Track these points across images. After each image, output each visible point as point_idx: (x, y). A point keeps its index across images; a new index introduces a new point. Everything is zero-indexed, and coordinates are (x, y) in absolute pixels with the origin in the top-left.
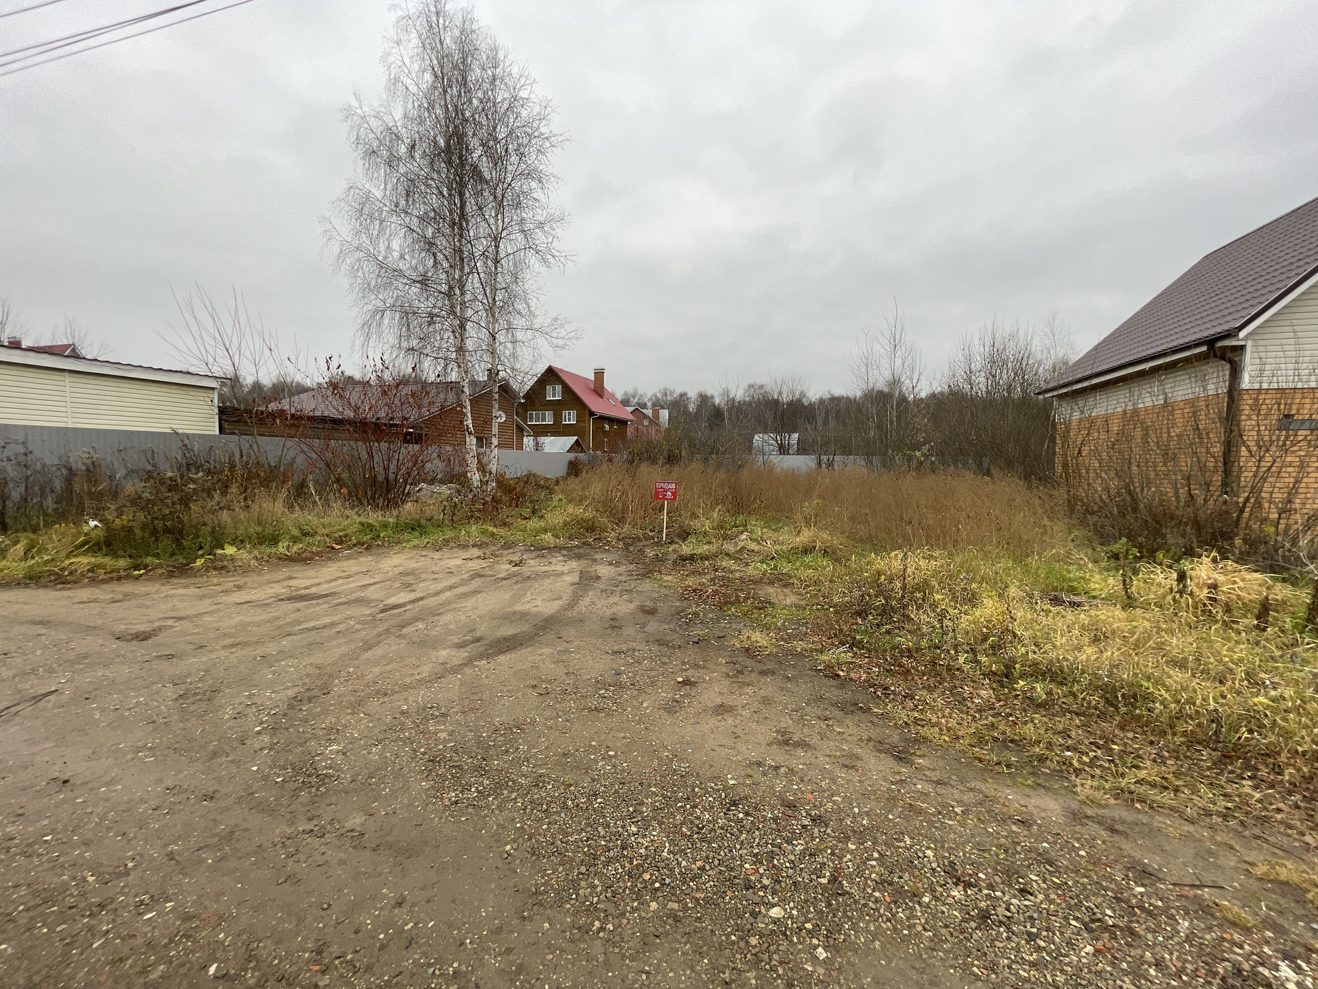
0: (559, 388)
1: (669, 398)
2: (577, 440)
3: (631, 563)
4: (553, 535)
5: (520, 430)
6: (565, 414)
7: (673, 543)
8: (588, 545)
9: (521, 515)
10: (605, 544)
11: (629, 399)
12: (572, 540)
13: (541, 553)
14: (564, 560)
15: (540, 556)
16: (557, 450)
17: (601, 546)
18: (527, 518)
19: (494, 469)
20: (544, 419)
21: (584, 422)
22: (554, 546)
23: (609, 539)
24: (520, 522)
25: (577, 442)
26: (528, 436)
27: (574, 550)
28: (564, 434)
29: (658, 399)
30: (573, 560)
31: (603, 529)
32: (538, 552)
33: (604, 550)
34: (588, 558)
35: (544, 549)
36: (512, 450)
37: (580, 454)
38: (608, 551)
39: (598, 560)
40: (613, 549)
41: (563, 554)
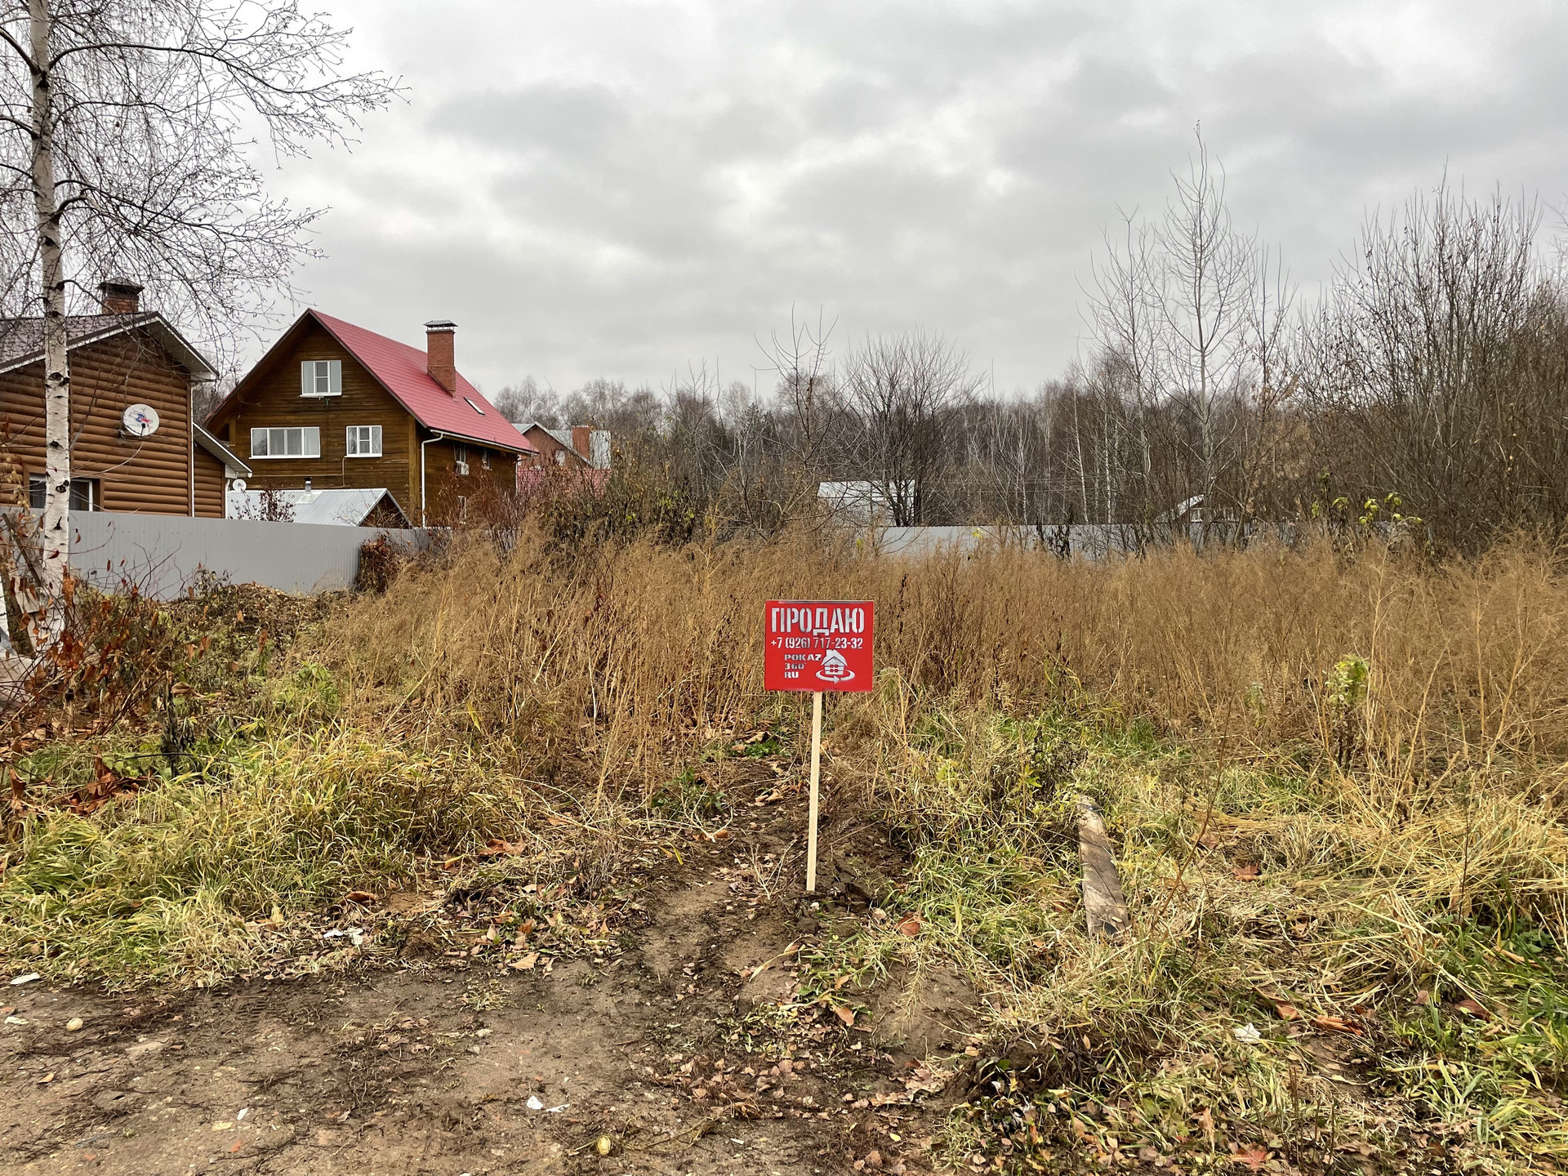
0: (334, 368)
1: (609, 406)
2: (386, 496)
3: (709, 1133)
4: (226, 899)
5: (213, 465)
6: (353, 434)
7: (856, 900)
8: (423, 950)
9: (103, 769)
10: (513, 928)
11: (514, 406)
12: (335, 913)
13: (116, 1066)
14: (259, 1135)
15: (108, 1100)
16: (327, 520)
17: (493, 948)
18: (127, 785)
19: (52, 571)
20: (295, 446)
21: (403, 452)
22: (217, 991)
23: (529, 893)
24: (59, 822)
25: (385, 502)
26: (240, 485)
27: (341, 1012)
28: (351, 483)
29: (584, 407)
30: (324, 1136)
31: (493, 831)
32: (98, 1061)
33: (512, 988)
34: (426, 1092)
35: (150, 1023)
36: (184, 517)
37: (394, 531)
38: (535, 988)
39: (496, 1119)
40: (561, 973)
41: (266, 1064)
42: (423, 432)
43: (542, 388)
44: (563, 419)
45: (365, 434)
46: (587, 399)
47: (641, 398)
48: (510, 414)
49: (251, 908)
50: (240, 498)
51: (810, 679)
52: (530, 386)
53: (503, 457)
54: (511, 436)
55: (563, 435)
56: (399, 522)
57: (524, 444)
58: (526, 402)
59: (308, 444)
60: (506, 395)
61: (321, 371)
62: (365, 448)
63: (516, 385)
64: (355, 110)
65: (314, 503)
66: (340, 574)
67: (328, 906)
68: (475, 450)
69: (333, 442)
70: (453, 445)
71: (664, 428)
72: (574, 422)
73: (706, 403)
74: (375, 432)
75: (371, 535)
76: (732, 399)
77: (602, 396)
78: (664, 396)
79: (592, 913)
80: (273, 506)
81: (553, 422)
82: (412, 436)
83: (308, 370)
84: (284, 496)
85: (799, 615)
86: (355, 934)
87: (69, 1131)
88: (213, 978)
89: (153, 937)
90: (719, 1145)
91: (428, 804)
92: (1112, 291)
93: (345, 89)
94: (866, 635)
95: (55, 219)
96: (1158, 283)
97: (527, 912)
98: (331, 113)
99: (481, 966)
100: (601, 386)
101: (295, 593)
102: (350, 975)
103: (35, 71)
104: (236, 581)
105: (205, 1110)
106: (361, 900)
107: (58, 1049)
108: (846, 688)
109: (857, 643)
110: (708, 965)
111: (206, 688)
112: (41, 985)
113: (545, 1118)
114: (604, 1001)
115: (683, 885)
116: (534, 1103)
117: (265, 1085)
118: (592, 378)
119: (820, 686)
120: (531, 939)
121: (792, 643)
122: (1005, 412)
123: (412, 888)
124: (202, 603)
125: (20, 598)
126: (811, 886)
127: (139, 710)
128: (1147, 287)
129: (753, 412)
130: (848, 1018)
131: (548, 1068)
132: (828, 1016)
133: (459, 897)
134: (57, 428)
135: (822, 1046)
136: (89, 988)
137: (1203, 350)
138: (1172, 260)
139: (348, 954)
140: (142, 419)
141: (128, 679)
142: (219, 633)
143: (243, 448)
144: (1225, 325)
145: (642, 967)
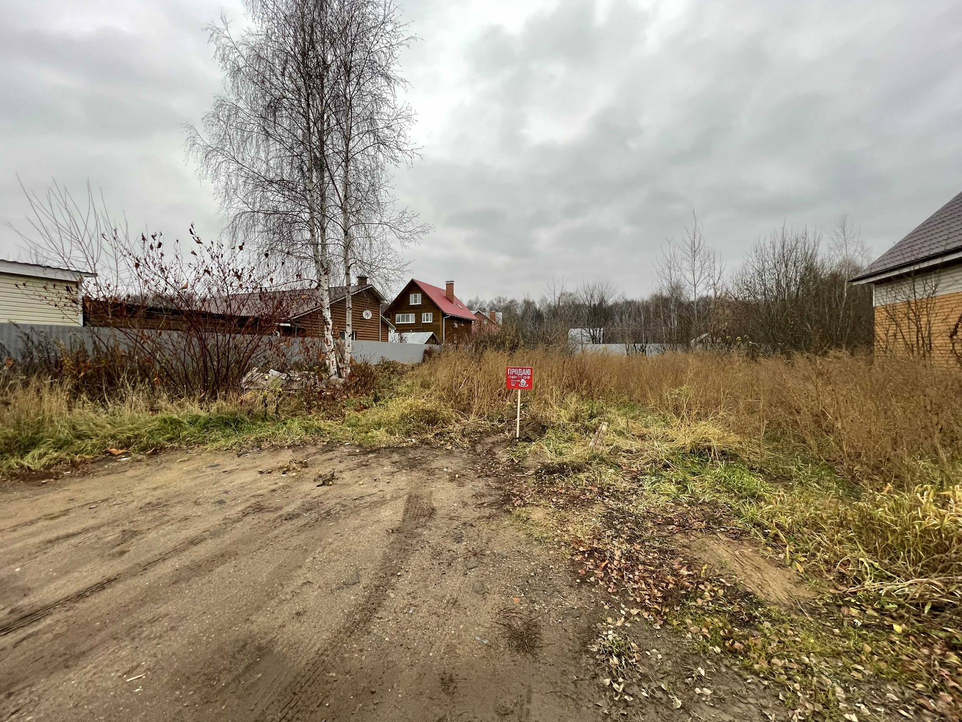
0: (419, 296)
1: (502, 304)
2: (433, 335)
3: (479, 477)
4: (387, 431)
5: (386, 326)
6: (424, 315)
7: (529, 440)
8: (427, 444)
9: (361, 404)
10: (448, 441)
11: (472, 305)
12: (410, 436)
13: (366, 458)
14: (392, 470)
15: (364, 463)
16: (416, 342)
17: (443, 445)
18: (366, 408)
19: (347, 357)
20: (408, 320)
21: (438, 321)
22: (385, 448)
23: (452, 435)
24: (353, 414)
25: (433, 337)
26: (393, 331)
27: (409, 453)
28: (423, 330)
29: (494, 305)
30: (404, 471)
31: (446, 421)
32: (362, 457)
33: (445, 452)
34: (424, 466)
35: (372, 452)
36: (377, 342)
37: (434, 345)
38: (450, 453)
39: (437, 471)
40: (457, 450)
41: (394, 460)
42: (444, 315)
43: (481, 300)
44: (488, 309)
45: (427, 315)
46: (495, 302)
47: (512, 302)
48: (470, 308)
49: (392, 433)
50: (393, 335)
51: (517, 386)
52: (477, 299)
53: (468, 322)
54: (471, 315)
55: (487, 314)
56: (436, 343)
57: (475, 318)
58: (476, 304)
59: (412, 319)
60: (470, 302)
61: (416, 297)
62: (427, 320)
63: (473, 299)
64: (421, 235)
65: (413, 337)
66: (418, 358)
67: (408, 434)
68: (459, 320)
69: (418, 318)
70: (453, 319)
71: (519, 312)
72: (491, 309)
73: (534, 303)
74: (430, 315)
75: (427, 347)
76: (542, 301)
77: (500, 301)
78: (520, 300)
79: (466, 440)
80: (401, 338)
81: (484, 310)
82: (441, 317)
83: (412, 296)
84: (405, 335)
85: (515, 371)
86: (414, 440)
87: (358, 467)
88: (384, 446)
89: (372, 437)
90: (480, 479)
91: (431, 414)
92: (664, 265)
93: (419, 230)
94: (531, 376)
95: (349, 268)
96: (679, 263)
97: (451, 438)
98: (415, 237)
99: (441, 448)
100: (500, 298)
101: (406, 363)
102: (412, 447)
103: (344, 231)
104: (391, 360)
105: (383, 466)
106: (415, 433)
107: (354, 455)
108: (526, 388)
109: (529, 377)
110: (490, 451)
111: (383, 387)
112: (351, 445)
113: (447, 472)
114: (464, 456)
115: (489, 436)
116: (445, 470)
117: (393, 463)
118: (497, 296)
119: (520, 388)
120: (451, 444)
121: (513, 377)
122: (637, 304)
123: (426, 432)
124: (382, 366)
125: (339, 364)
126: (518, 436)
127: (368, 392)
128: (676, 265)
129: (549, 306)
130: (517, 461)
131: (450, 465)
132: (512, 460)
133: (436, 435)
134: (349, 321)
135: (509, 466)
136: (360, 446)
137: (695, 285)
138: (684, 255)
139: (412, 444)
140: (367, 315)
141: (366, 384)
142: (386, 374)
143: (393, 321)
144: (703, 277)
145: (475, 450)
